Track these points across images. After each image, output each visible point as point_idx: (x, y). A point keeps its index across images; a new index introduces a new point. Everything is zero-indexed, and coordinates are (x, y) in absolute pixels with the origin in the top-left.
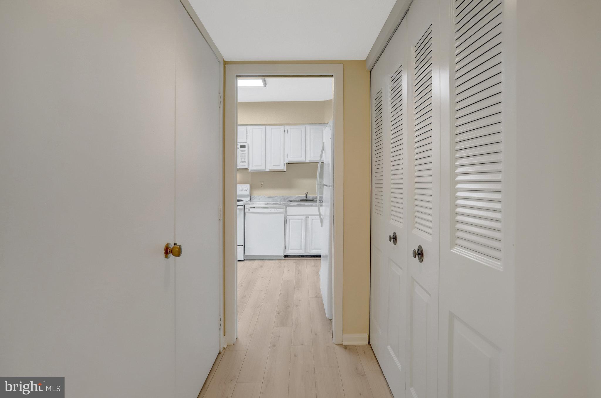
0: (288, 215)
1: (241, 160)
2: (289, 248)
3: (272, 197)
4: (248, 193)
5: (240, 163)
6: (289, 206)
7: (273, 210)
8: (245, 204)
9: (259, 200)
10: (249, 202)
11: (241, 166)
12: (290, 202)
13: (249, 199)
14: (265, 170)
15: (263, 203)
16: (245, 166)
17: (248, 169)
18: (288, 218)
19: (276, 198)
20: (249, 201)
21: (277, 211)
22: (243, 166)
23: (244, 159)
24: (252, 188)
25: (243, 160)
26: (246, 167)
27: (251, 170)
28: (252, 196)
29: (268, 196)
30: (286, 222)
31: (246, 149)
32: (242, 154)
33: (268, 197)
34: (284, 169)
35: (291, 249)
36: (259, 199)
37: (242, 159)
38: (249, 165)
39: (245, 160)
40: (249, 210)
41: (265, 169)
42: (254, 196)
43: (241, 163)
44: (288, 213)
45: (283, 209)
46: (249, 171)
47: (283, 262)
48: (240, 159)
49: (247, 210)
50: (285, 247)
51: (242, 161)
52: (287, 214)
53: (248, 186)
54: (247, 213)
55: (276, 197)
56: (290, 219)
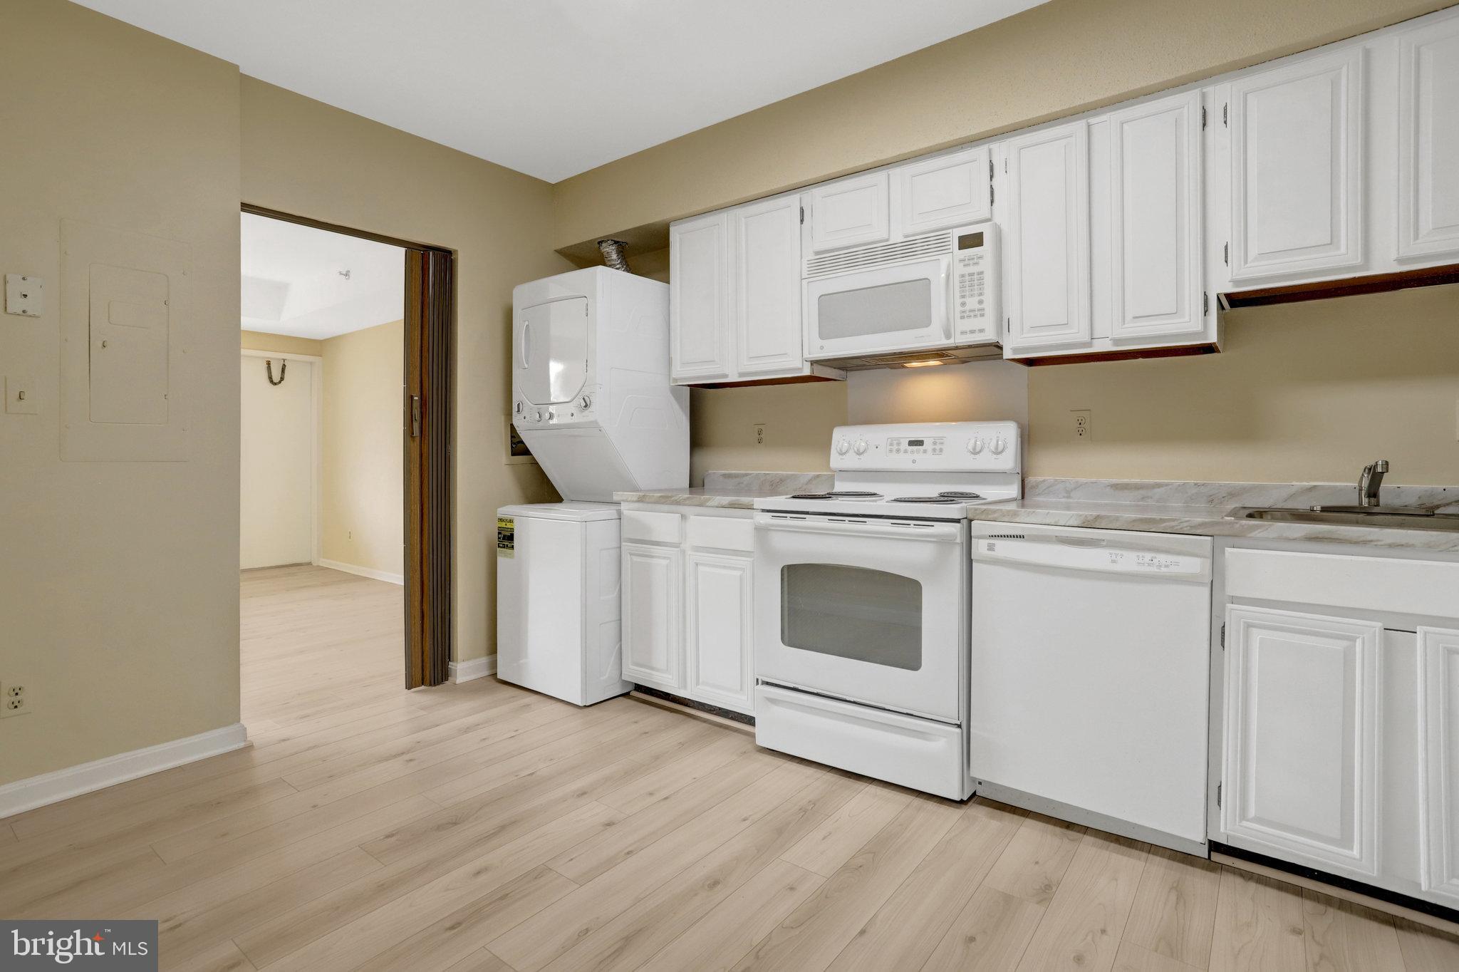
0: (1233, 600)
1: (963, 304)
2: (1244, 809)
3: (1138, 487)
4: (1008, 461)
5: (958, 315)
6: (1237, 538)
7: (1129, 561)
8: (970, 516)
9: (1069, 497)
10: (1012, 507)
11: (962, 333)
12: (1250, 516)
13: (1013, 491)
14: (1089, 345)
15: (1072, 516)
16: (981, 331)
17: (1001, 348)
18: (1235, 616)
19: (1162, 490)
20: (1015, 499)
21: (1154, 570)
22: (972, 332)
23: (977, 299)
24: (1027, 441)
25: (972, 303)
26: (989, 336)
27: (1015, 350)
28: (1031, 480)
29: (1115, 481)
30: (1219, 636)
31: (987, 249)
32: (967, 278)
33: (1116, 487)
34: (1205, 332)
35: (1258, 820)
36: (1068, 494)
37: (967, 300)
38: (1002, 323)
39: (981, 302)
40: (991, 547)
41: (1087, 339)
42: (1040, 479)
43: (966, 320)
44: (1234, 586)
45: (1197, 561)
46: (1008, 354)
47: (1199, 881)
48: (958, 301)
49: (980, 547)
50: (1214, 795)
51: (967, 308)
52: (1231, 590)
53: (1008, 433)
54: (978, 561)
55: (1159, 485)
56: (1249, 626)
